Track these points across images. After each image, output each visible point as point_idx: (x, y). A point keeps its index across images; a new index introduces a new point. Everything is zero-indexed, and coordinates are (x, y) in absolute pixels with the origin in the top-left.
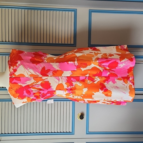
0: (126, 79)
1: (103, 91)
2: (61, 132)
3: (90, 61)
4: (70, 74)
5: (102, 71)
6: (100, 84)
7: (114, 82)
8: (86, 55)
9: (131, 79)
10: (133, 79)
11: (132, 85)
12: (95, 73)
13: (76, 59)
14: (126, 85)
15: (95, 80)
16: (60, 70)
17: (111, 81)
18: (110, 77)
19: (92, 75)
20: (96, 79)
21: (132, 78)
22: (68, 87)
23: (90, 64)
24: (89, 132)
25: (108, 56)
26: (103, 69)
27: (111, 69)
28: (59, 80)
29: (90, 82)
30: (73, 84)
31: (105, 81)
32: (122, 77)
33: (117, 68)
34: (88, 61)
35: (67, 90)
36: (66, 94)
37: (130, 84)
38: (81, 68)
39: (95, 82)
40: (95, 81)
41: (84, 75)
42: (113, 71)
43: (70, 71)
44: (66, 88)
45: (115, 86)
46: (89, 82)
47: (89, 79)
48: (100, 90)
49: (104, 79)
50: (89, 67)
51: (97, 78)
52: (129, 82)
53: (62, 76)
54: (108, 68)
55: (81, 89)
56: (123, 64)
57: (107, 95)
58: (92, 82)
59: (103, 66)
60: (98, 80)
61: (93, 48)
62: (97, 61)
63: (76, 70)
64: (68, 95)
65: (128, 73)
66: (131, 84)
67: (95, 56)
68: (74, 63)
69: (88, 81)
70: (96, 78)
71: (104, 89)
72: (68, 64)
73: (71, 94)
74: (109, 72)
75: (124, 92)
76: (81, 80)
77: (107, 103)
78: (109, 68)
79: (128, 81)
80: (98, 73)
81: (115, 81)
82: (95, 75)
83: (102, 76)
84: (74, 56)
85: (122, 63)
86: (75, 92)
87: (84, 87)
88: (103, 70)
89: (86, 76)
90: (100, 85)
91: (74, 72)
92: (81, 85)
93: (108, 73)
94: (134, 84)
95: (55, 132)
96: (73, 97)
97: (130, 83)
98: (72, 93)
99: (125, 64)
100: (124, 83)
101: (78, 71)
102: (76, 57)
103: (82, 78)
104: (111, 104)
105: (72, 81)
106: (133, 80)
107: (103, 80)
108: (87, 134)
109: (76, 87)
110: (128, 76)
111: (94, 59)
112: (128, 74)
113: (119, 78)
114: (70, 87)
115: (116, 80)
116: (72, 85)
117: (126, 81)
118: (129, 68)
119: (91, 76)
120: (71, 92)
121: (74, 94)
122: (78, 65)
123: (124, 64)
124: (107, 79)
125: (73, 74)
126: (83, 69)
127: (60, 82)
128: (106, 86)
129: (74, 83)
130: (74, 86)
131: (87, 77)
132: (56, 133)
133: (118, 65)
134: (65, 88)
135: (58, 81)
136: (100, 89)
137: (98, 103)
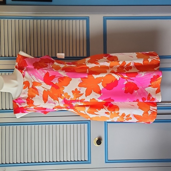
2: (74, 161)
24: (108, 160)
95: (67, 161)
108: (106, 162)
132: (70, 161)
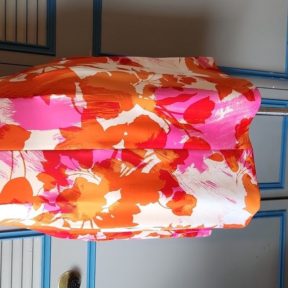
0: (233, 158)
1: (170, 199)
3: (129, 96)
4: (57, 142)
5: (167, 131)
6: (159, 174)
7: (201, 167)
8: (110, 75)
9: (245, 156)
10: (251, 156)
11: (251, 175)
12: (144, 136)
13: (78, 88)
14: (234, 174)
15: (145, 161)
16: (17, 124)
17: (193, 165)
18: (190, 153)
19: (136, 144)
20: (148, 156)
21: (249, 152)
22: (46, 190)
23: (130, 107)
25: (179, 82)
26: (169, 123)
27: (192, 125)
28: (12, 164)
29: (128, 168)
30: (70, 178)
31: (173, 165)
32: (221, 151)
33: (208, 122)
34: (123, 94)
35: (45, 200)
36: (40, 218)
37: (245, 172)
38: (99, 120)
39: (146, 170)
40: (145, 165)
41: (108, 143)
42: (197, 130)
43: (58, 131)
44: (42, 193)
45: (204, 181)
46: (126, 169)
47: (124, 159)
48: (161, 196)
49: (172, 157)
50: (126, 117)
51: (150, 155)
52: (241, 165)
53: (24, 149)
54: (182, 121)
55: (99, 196)
56: (228, 108)
57: (178, 211)
58: (134, 169)
59: (170, 112)
60: (152, 160)
61: (120, 58)
62: (153, 97)
63: (79, 125)
64: (45, 219)
65: (237, 137)
66: (247, 172)
67: (141, 80)
68: (73, 100)
69: (123, 166)
70: (147, 154)
71: (175, 191)
72: (48, 102)
73: (59, 215)
74: (188, 134)
75: (231, 199)
76: (97, 163)
77: (162, 236)
78: (185, 122)
79: (239, 164)
80: (155, 136)
81: (203, 163)
82: (143, 146)
83: (166, 147)
84: (67, 75)
85: (224, 106)
86: (75, 207)
87: (107, 188)
88: (170, 128)
89: (116, 147)
90: (161, 177)
91: (70, 134)
92: (100, 179)
93: (185, 139)
94: (254, 173)
96: (66, 225)
97: (245, 168)
98: (64, 211)
99: (232, 110)
100: (229, 170)
101: (86, 129)
102: (77, 79)
103: (100, 154)
104: (172, 235)
105: (66, 167)
106: (251, 158)
107: (169, 161)
109: (80, 189)
110: (237, 146)
111: (139, 89)
112: (237, 143)
113: (214, 153)
114: (54, 191)
115: (207, 161)
116: (63, 181)
117: (233, 164)
118: (238, 122)
119: (132, 147)
120: (58, 207)
121: (68, 215)
122: (86, 107)
123: (229, 110)
124: (182, 157)
125: (69, 142)
126: (105, 124)
127: (18, 173)
128: (179, 180)
129: (72, 175)
130: (71, 187)
131: (120, 152)
133: (213, 112)
134: (35, 194)
135: (6, 168)
136: (160, 193)
137: (136, 236)
